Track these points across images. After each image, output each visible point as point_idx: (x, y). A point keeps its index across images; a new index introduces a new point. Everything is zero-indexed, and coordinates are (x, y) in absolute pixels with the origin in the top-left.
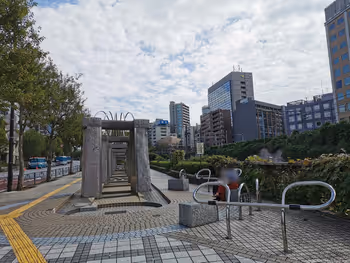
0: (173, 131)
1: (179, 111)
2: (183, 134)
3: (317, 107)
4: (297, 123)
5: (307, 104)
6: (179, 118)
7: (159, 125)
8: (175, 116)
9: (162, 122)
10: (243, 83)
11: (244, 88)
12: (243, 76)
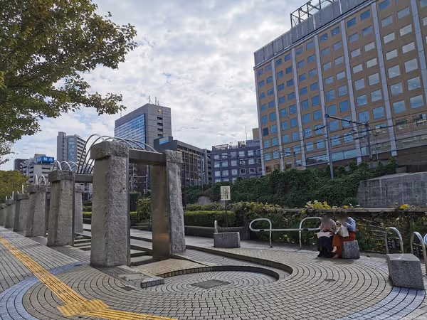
1: (71, 145)
3: (242, 154)
4: (221, 169)
5: (232, 150)
6: (71, 154)
7: (39, 163)
8: (65, 151)
9: (45, 159)
10: (161, 119)
11: (161, 124)
12: (160, 110)
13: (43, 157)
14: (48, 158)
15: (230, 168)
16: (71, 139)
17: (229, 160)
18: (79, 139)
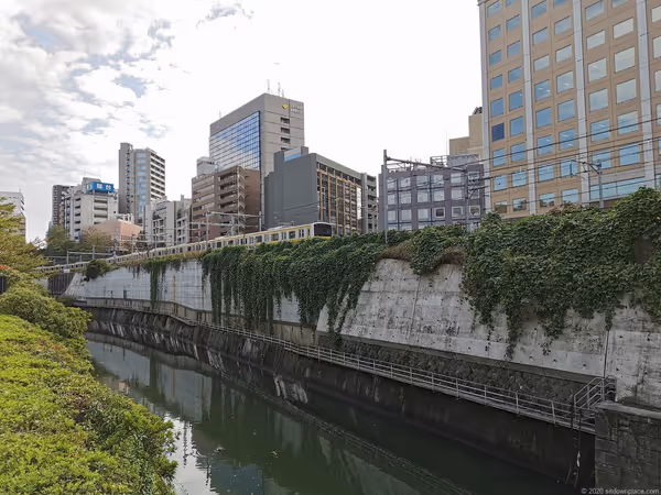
0: (124, 209)
1: (140, 165)
2: (149, 216)
4: (399, 208)
5: (419, 171)
6: (141, 180)
7: (90, 192)
8: (131, 175)
9: (99, 187)
10: (286, 120)
11: (287, 131)
12: (286, 106)
13: (96, 182)
14: (104, 185)
15: (415, 206)
16: (139, 155)
17: (414, 189)
18: (153, 155)
